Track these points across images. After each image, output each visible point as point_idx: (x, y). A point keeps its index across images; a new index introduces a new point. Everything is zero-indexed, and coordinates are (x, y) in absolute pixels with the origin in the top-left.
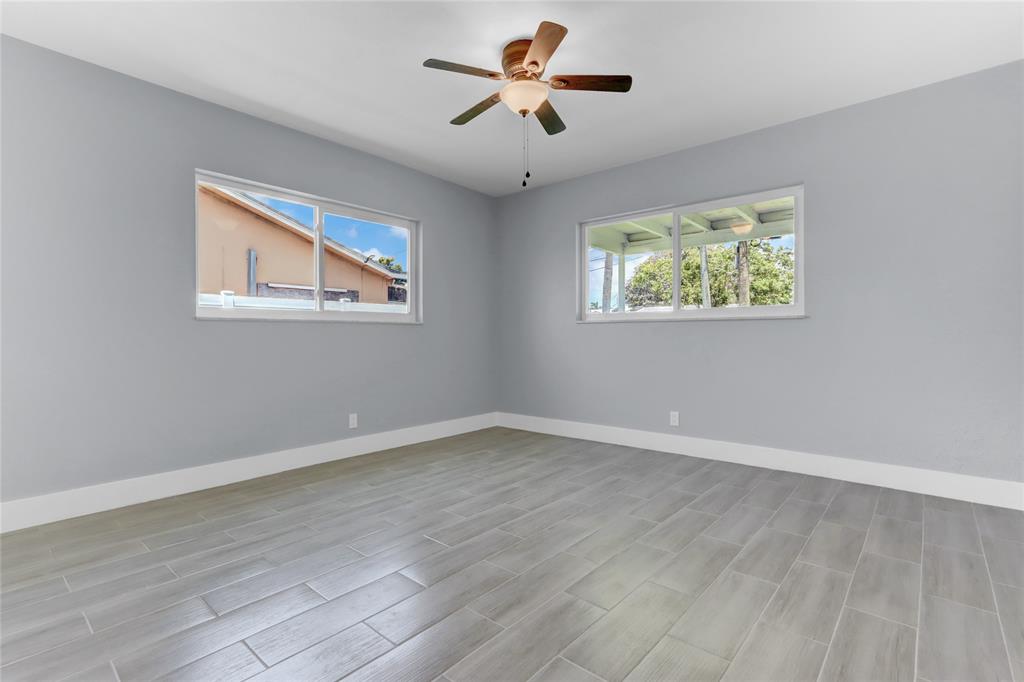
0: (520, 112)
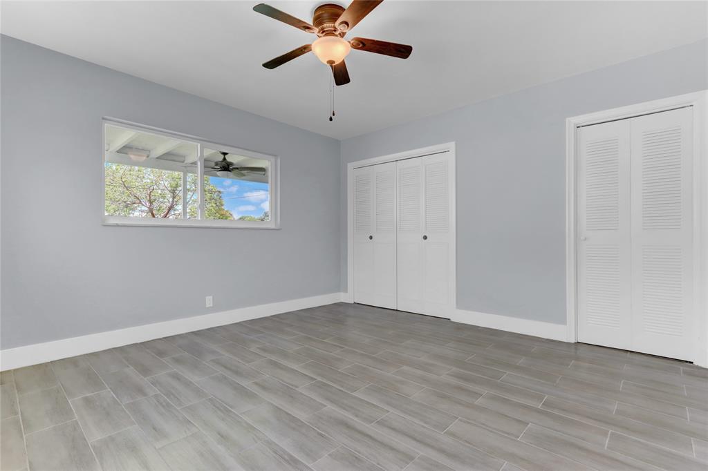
0: (328, 62)
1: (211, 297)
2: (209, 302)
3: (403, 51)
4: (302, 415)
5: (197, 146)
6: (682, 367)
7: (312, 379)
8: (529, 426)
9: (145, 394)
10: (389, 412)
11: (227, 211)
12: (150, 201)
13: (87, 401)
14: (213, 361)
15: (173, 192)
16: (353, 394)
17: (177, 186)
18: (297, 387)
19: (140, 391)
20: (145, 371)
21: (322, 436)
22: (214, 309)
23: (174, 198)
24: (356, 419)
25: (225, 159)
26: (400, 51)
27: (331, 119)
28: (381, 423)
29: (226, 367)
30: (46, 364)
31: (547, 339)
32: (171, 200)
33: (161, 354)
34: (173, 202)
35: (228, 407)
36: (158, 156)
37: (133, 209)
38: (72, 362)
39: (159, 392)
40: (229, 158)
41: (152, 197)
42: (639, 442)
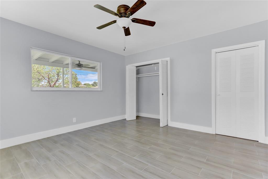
1: (75, 118)
2: (74, 120)
3: (152, 24)
4: (114, 168)
5: (69, 58)
6: (255, 143)
7: (117, 152)
8: (202, 169)
9: (50, 160)
10: (148, 165)
11: (79, 82)
12: (48, 78)
13: (26, 164)
14: (77, 145)
15: (58, 75)
16: (134, 158)
17: (59, 72)
18: (112, 155)
19: (48, 159)
20: (50, 150)
21: (123, 176)
22: (77, 123)
23: (58, 77)
24: (136, 169)
25: (79, 63)
26: (151, 24)
27: (124, 50)
28: (146, 170)
29: (82, 148)
30: (8, 148)
31: (205, 133)
32: (57, 77)
33: (56, 142)
34: (58, 78)
35: (85, 165)
36: (52, 61)
37: (42, 81)
38: (19, 147)
39: (56, 159)
40: (81, 63)
41: (49, 77)
42: (244, 175)
